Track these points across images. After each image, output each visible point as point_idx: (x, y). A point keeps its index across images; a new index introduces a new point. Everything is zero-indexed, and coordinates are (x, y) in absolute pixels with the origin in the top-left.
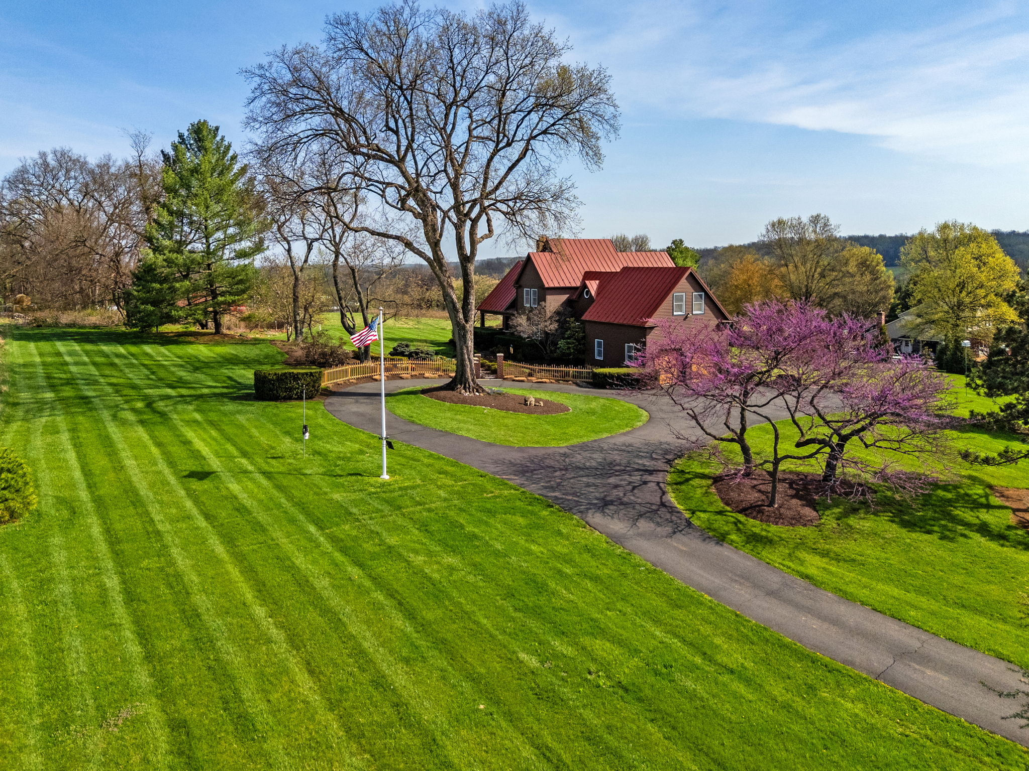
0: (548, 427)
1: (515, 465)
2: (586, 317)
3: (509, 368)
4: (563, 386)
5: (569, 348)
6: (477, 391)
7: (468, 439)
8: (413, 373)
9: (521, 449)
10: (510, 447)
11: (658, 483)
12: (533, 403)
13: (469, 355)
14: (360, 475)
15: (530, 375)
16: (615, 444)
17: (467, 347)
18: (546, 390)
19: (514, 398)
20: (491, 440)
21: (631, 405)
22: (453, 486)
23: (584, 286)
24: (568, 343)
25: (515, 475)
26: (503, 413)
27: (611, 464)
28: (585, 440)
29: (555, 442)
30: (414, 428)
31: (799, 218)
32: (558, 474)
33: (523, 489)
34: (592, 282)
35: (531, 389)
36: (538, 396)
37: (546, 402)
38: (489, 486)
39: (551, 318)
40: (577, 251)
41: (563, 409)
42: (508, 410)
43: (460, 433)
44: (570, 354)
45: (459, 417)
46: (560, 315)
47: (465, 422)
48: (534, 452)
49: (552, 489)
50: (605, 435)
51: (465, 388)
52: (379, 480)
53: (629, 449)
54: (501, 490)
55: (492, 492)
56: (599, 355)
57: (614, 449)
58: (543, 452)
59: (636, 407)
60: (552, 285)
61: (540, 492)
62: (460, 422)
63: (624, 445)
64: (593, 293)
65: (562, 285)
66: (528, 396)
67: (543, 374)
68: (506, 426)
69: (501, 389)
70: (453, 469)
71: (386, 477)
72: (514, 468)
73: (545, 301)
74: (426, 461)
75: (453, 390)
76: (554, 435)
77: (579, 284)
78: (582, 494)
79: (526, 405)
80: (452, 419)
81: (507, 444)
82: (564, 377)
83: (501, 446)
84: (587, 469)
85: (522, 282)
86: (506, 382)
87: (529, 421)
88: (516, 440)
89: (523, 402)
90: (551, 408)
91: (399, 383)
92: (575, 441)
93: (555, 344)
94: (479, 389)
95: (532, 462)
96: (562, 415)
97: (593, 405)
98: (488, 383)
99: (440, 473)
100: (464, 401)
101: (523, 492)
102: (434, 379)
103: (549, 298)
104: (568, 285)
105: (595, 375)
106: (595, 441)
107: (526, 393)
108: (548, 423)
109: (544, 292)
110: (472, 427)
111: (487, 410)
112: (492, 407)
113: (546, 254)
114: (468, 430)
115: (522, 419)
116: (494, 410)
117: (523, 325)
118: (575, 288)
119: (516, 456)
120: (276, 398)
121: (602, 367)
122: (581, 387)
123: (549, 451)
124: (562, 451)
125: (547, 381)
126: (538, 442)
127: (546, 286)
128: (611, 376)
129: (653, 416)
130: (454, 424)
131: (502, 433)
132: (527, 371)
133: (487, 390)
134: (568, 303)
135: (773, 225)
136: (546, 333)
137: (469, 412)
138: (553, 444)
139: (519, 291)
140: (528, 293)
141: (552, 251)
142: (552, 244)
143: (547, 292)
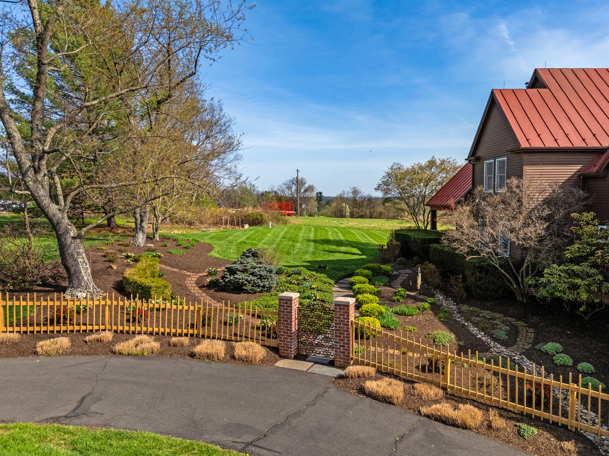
5: (574, 287)
39: (530, 212)
60: (537, 144)
65: (564, 144)
73: (520, 176)
77: (605, 142)
85: (481, 150)
103: (528, 170)
104: (578, 144)
109: (519, 157)
118: (597, 151)
127: (524, 145)
134: (580, 181)
139: (477, 167)
140: (491, 167)
141: (545, 86)
142: (546, 78)
143: (525, 157)
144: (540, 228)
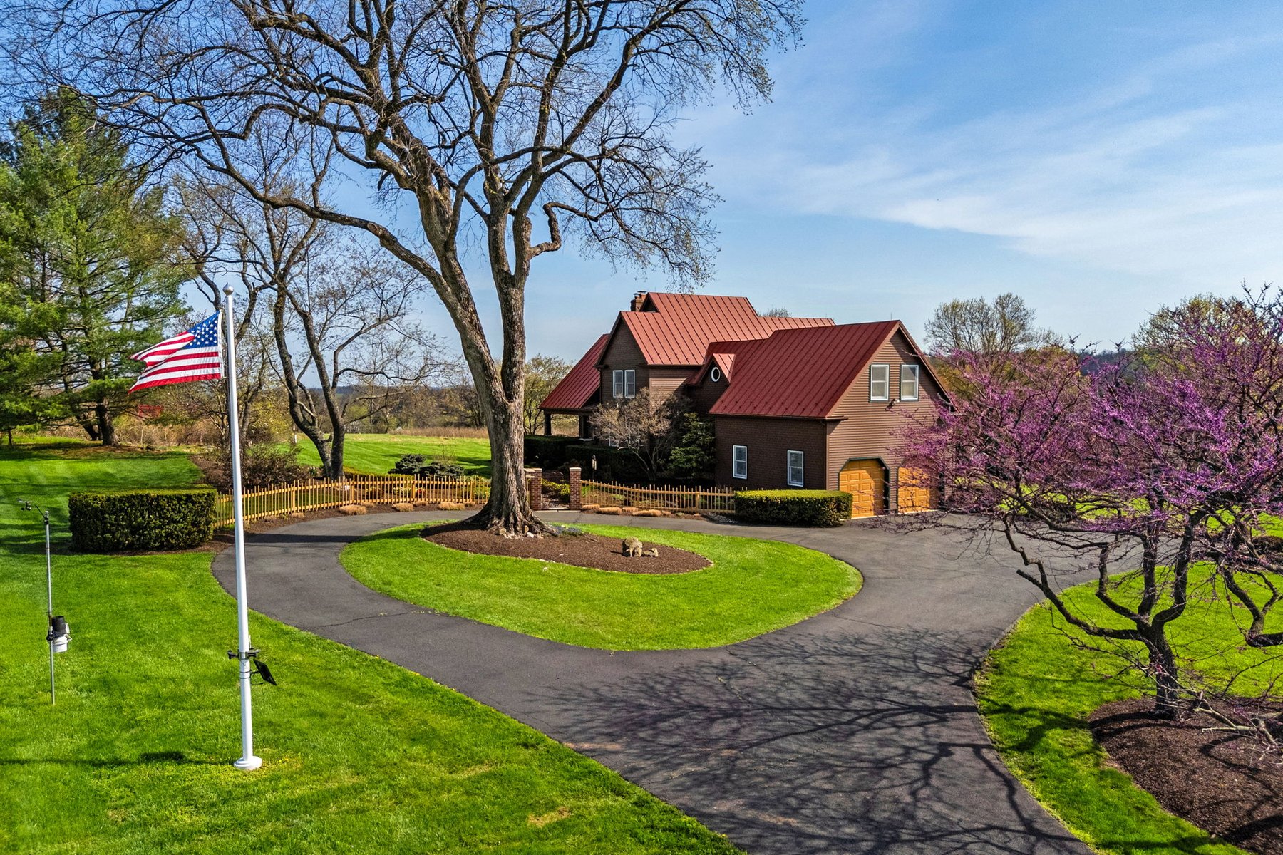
0: (675, 600)
1: (607, 703)
2: (715, 409)
3: (589, 493)
4: (683, 520)
5: (689, 460)
6: (531, 530)
7: (503, 633)
8: (419, 501)
9: (623, 658)
10: (600, 651)
11: (977, 749)
12: (640, 551)
13: (514, 462)
14: (178, 758)
15: (627, 503)
16: (826, 639)
17: (511, 447)
18: (657, 529)
19: (602, 541)
20: (553, 635)
21: (817, 554)
22: (440, 787)
23: (712, 363)
24: (688, 453)
25: (612, 737)
26: (581, 572)
27: (843, 693)
28: (760, 629)
29: (696, 636)
30: (385, 608)
31: (981, 301)
32: (718, 729)
33: (639, 791)
34: (725, 356)
35: (630, 525)
36: (646, 539)
37: (662, 549)
38: (545, 785)
39: (657, 412)
40: (696, 312)
41: (698, 562)
42: (591, 565)
43: (487, 619)
44: (691, 470)
45: (490, 582)
46: (671, 407)
47: (501, 593)
48: (653, 664)
49: (719, 784)
50: (797, 618)
51: (506, 525)
52: (226, 776)
53: (861, 649)
54: (578, 794)
55: (552, 807)
56: (740, 471)
57: (829, 653)
58: (676, 662)
59: (827, 558)
60: (658, 362)
61: (685, 799)
62: (490, 592)
63: (844, 640)
64: (726, 373)
65: (675, 362)
66: (628, 537)
67: (647, 501)
68: (589, 600)
69: (578, 526)
70: (455, 723)
71: (252, 762)
72: (606, 714)
73: (647, 385)
74: (387, 698)
75: (484, 527)
76: (692, 618)
77: (701, 362)
78: (804, 801)
79: (627, 555)
80: (475, 587)
81: (591, 643)
82: (687, 507)
83: (581, 650)
84: (787, 710)
85: (610, 360)
86: (585, 515)
87: (635, 589)
88: (611, 636)
89: (620, 549)
90: (673, 561)
91: (387, 518)
92: (740, 634)
93: (665, 455)
94: (534, 526)
95: (651, 693)
96: (697, 574)
97: (749, 554)
98: (555, 518)
99: (413, 741)
100: (503, 550)
101: (640, 803)
102: (454, 509)
103: (654, 381)
104: (684, 362)
105: (740, 502)
106: (781, 632)
107: (623, 534)
108: (674, 591)
109: (645, 371)
110: (516, 604)
111: (548, 566)
112: (558, 560)
113: (649, 314)
114: (506, 612)
115: (622, 584)
116: (563, 568)
117: (611, 424)
118: (697, 368)
119: (607, 678)
120: (114, 549)
121: (750, 489)
122: (718, 522)
123: (688, 661)
124: (716, 661)
125: (658, 512)
126: (659, 638)
127: (650, 363)
128: (770, 503)
129: (867, 574)
130: (476, 599)
131: (580, 616)
132: (622, 498)
133: (550, 527)
134: (686, 390)
135: (946, 310)
136: (651, 436)
137: (513, 572)
138: (695, 641)
139: (605, 375)
140: (619, 378)
141: (657, 311)
142: (656, 301)
143: (651, 372)
144: (666, 424)
